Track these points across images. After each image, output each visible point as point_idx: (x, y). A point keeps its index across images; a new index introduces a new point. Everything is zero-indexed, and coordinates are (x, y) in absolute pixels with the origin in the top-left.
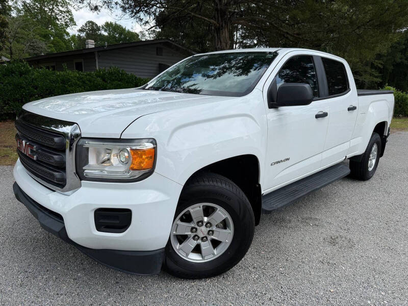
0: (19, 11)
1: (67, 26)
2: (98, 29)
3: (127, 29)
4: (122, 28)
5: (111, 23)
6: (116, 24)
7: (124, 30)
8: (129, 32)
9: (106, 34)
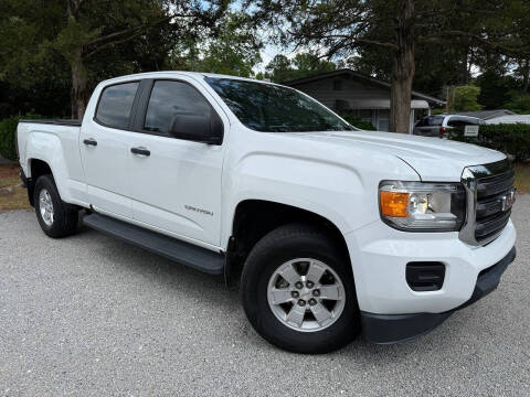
0: (206, 53)
1: (253, 64)
2: (288, 63)
9: (296, 68)
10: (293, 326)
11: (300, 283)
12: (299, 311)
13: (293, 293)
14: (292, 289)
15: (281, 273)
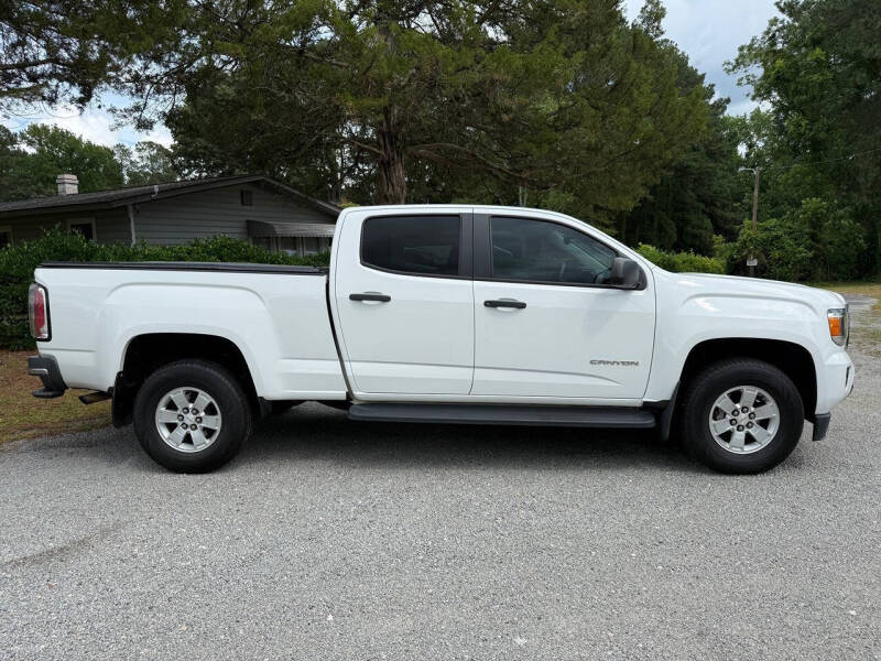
2: (12, 139)
3: (84, 140)
4: (73, 138)
5: (45, 128)
6: (56, 129)
7: (79, 142)
8: (89, 145)
9: (31, 151)
10: (737, 451)
11: (736, 410)
12: (739, 436)
13: (731, 421)
14: (729, 417)
15: (719, 405)
